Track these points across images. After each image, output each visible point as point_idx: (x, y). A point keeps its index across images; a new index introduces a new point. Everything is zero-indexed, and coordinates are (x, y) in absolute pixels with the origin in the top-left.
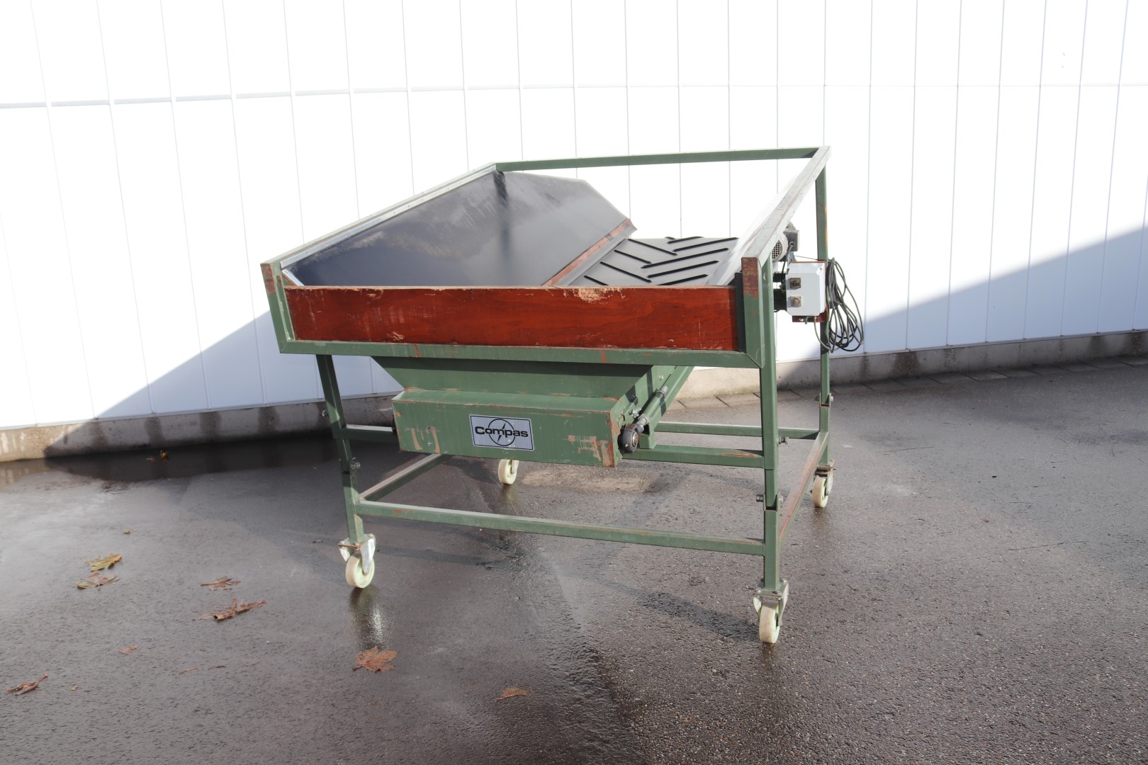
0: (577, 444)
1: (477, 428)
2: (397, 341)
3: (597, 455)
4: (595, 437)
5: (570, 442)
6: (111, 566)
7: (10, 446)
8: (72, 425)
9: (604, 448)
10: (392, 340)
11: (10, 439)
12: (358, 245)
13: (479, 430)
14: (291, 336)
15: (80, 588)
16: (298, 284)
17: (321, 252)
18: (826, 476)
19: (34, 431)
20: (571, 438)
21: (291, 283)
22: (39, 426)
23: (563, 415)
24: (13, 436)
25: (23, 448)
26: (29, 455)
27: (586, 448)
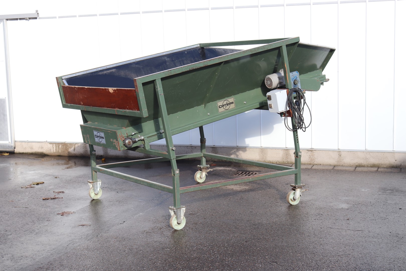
0: (113, 142)
1: (95, 135)
2: (82, 105)
3: (117, 147)
4: (115, 140)
5: (111, 141)
6: (38, 184)
7: (56, 149)
8: (77, 144)
9: (117, 143)
10: (80, 104)
11: (56, 147)
12: (100, 73)
13: (96, 136)
14: (65, 102)
15: (22, 188)
16: (66, 85)
17: (83, 75)
18: (295, 190)
19: (65, 145)
20: (111, 140)
21: (64, 84)
22: (66, 143)
23: (109, 132)
24: (57, 146)
25: (60, 151)
26: (62, 154)
27: (114, 144)
